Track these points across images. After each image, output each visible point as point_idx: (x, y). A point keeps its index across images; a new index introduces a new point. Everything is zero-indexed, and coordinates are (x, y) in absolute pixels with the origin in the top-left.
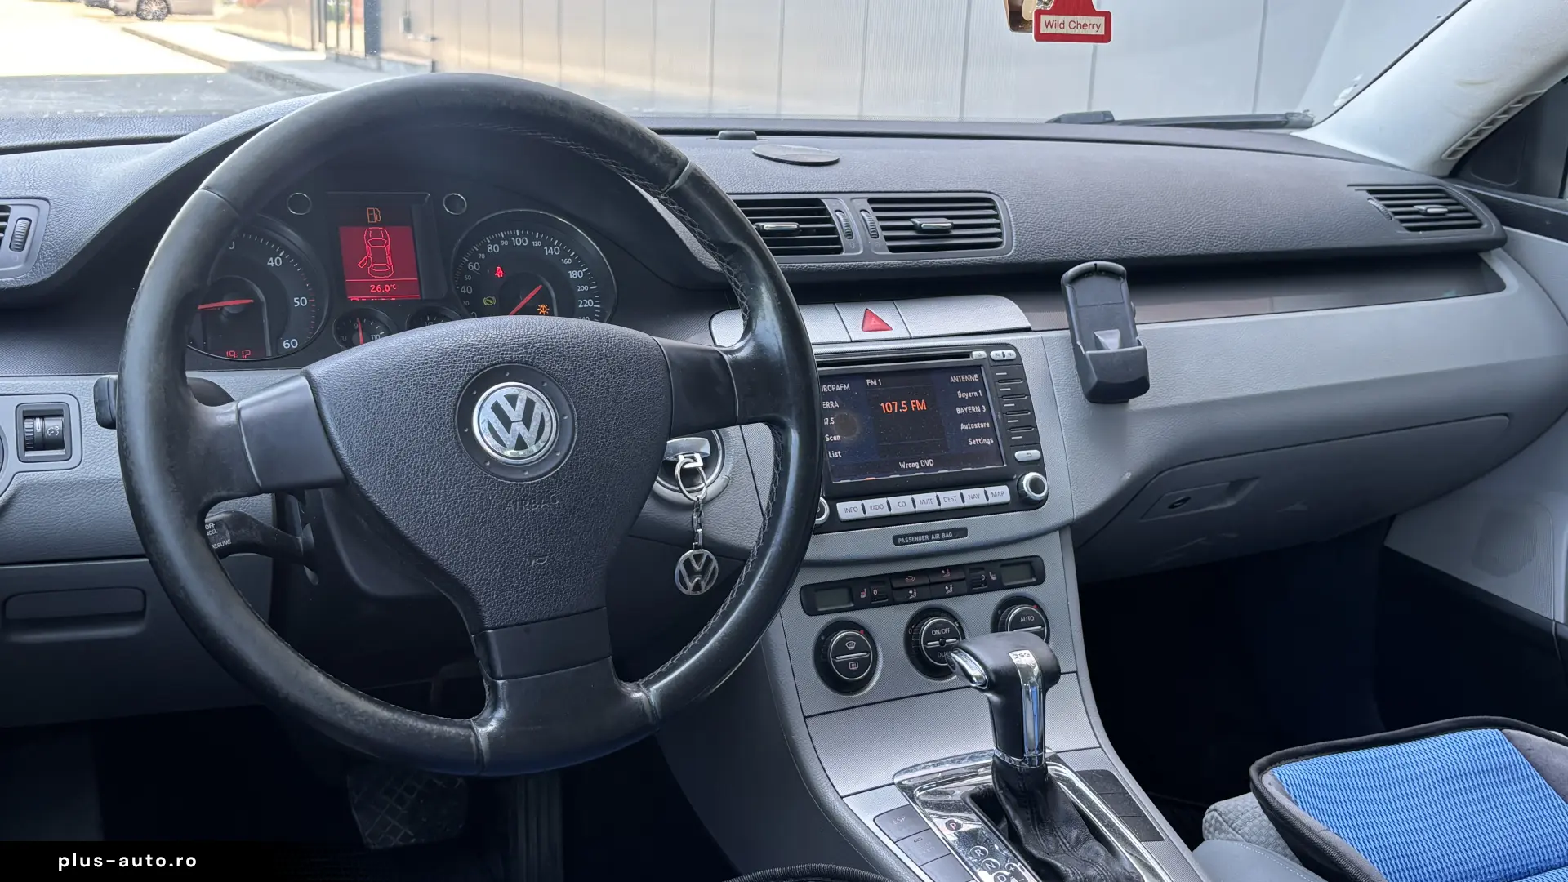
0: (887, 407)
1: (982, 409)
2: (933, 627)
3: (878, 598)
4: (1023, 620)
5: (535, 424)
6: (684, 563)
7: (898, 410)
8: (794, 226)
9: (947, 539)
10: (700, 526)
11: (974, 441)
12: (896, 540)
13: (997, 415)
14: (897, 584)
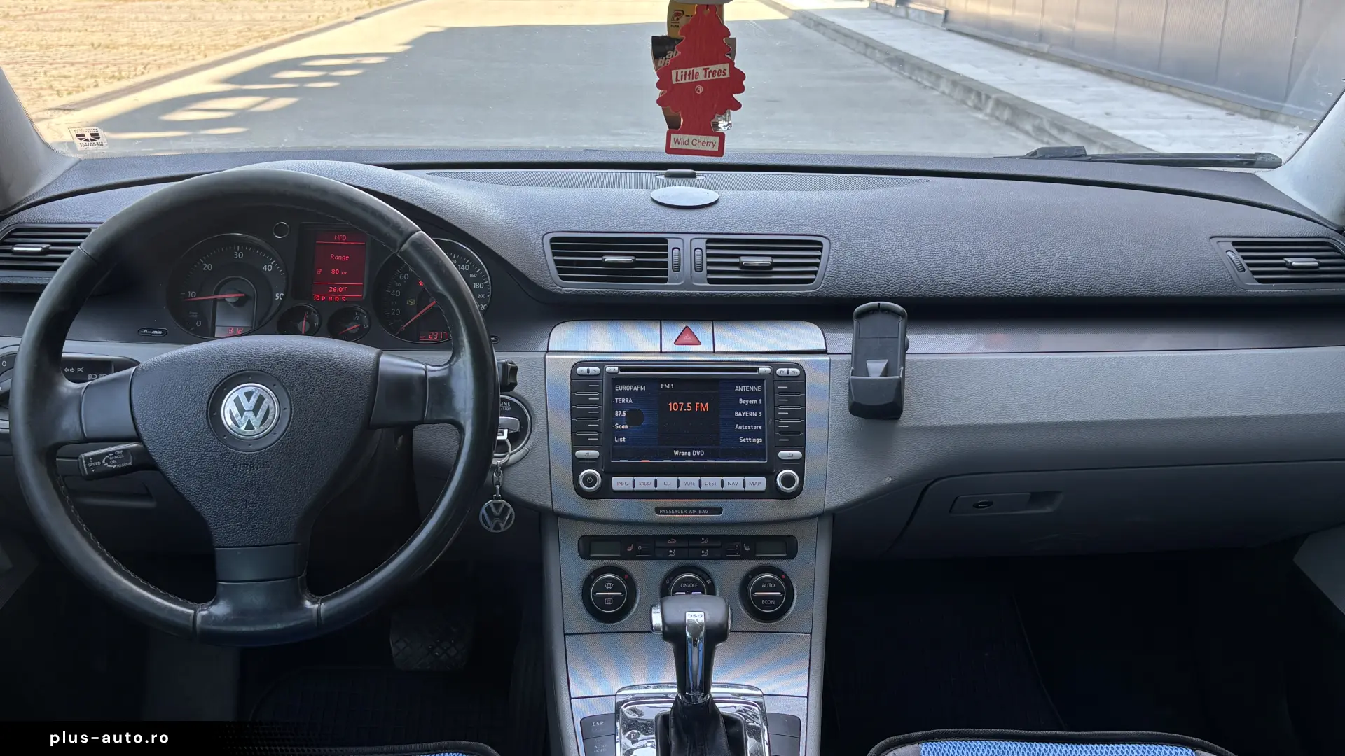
0: (673, 407)
1: (758, 414)
2: (684, 581)
3: (641, 552)
4: (764, 585)
5: (261, 414)
6: (486, 509)
7: (683, 408)
8: (629, 259)
9: (703, 514)
10: (498, 483)
11: (744, 440)
12: (658, 510)
13: (768, 420)
14: (658, 544)
